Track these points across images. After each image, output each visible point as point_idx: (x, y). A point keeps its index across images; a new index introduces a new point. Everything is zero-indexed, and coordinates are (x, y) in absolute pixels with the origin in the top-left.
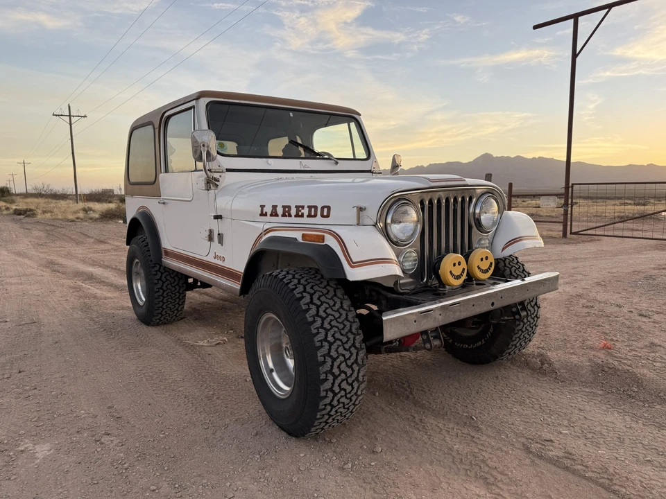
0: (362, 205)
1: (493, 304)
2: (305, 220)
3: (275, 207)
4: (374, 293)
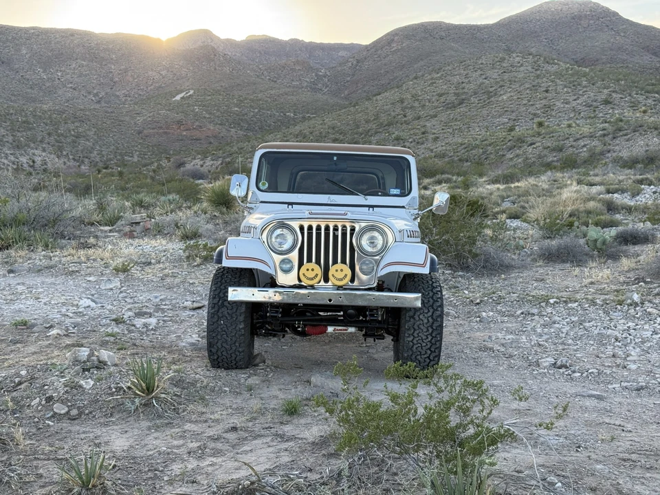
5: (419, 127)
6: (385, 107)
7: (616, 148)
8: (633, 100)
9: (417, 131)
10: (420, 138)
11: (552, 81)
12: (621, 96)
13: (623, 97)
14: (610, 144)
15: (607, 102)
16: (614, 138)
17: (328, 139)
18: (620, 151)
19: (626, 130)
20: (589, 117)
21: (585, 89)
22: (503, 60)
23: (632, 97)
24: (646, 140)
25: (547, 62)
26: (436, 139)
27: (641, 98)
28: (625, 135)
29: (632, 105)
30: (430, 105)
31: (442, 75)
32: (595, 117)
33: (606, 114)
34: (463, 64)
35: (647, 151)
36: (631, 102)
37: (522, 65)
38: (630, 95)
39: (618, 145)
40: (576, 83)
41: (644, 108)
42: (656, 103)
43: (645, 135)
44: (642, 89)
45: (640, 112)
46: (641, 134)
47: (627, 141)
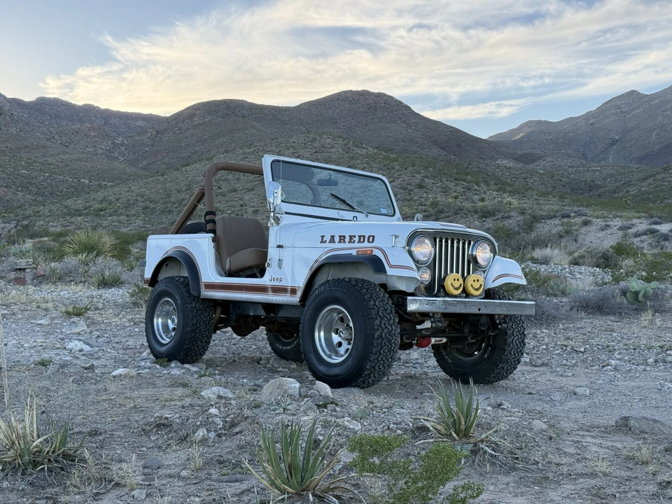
0: (397, 234)
1: (479, 310)
2: (356, 245)
3: (333, 237)
4: (400, 300)
5: (236, 199)
6: (197, 178)
8: (444, 186)
9: (235, 203)
10: (239, 211)
11: (367, 164)
12: (432, 181)
13: (435, 182)
15: (420, 186)
17: (137, 207)
19: (447, 212)
20: (406, 200)
21: (399, 173)
22: (314, 140)
23: (443, 183)
24: (468, 223)
25: (356, 146)
26: (256, 212)
27: (451, 185)
29: (443, 190)
30: (245, 178)
31: (254, 150)
32: (411, 199)
33: (421, 197)
34: (276, 141)
36: (443, 188)
37: (332, 147)
38: (441, 181)
40: (390, 167)
41: (455, 194)
42: (465, 190)
43: (466, 218)
44: (451, 176)
45: (452, 197)
46: (462, 217)
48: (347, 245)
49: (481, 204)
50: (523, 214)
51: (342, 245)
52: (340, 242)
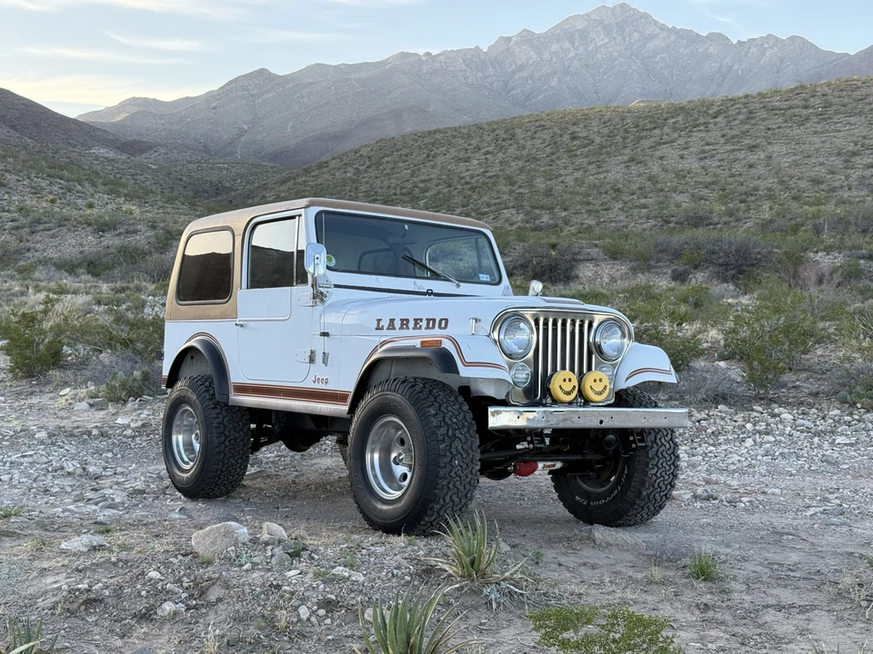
0: (478, 317)
2: (423, 332)
3: (392, 321)
7: (38, 245)
8: (33, 184)
12: (16, 178)
13: (21, 179)
14: (28, 241)
16: (33, 233)
18: (44, 250)
19: (46, 223)
23: (32, 180)
27: (44, 184)
28: (48, 230)
29: (33, 190)
33: (1, 200)
35: (82, 252)
36: (32, 187)
38: (29, 178)
39: (40, 242)
41: (51, 197)
42: (64, 191)
44: (42, 171)
45: (47, 201)
46: (69, 230)
47: (52, 238)
48: (411, 332)
49: (89, 211)
50: (154, 227)
51: (405, 332)
52: (401, 328)
